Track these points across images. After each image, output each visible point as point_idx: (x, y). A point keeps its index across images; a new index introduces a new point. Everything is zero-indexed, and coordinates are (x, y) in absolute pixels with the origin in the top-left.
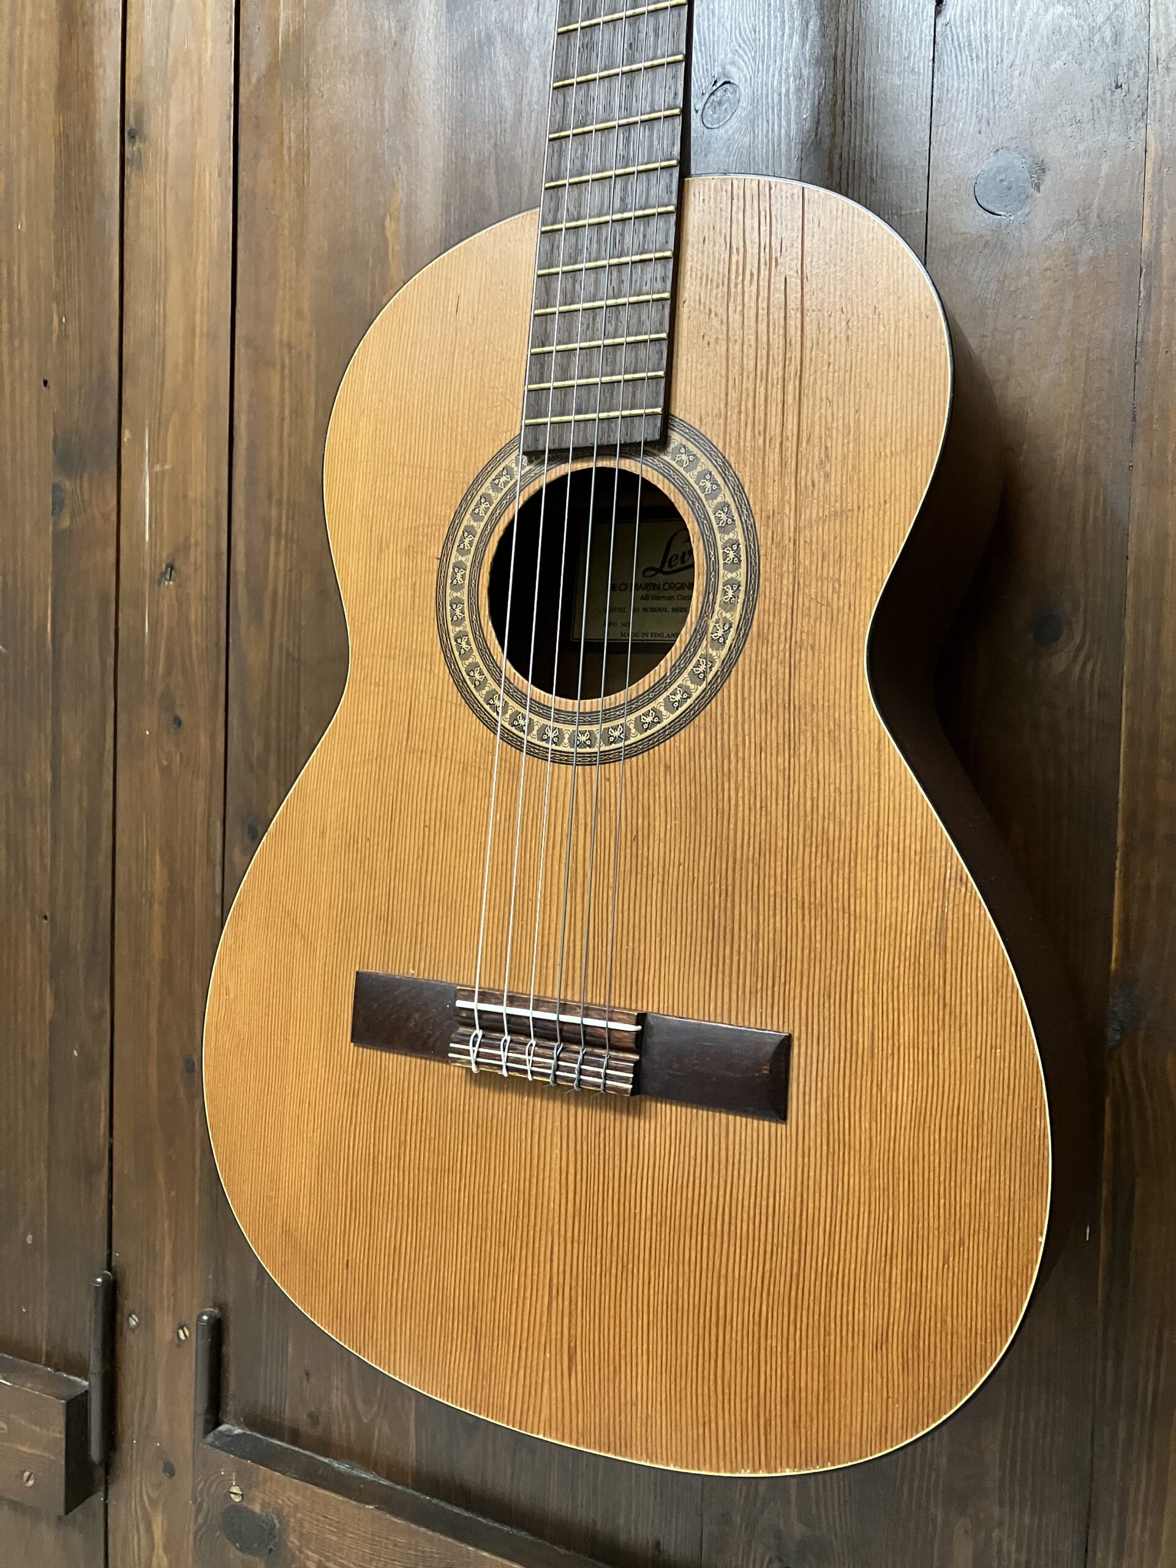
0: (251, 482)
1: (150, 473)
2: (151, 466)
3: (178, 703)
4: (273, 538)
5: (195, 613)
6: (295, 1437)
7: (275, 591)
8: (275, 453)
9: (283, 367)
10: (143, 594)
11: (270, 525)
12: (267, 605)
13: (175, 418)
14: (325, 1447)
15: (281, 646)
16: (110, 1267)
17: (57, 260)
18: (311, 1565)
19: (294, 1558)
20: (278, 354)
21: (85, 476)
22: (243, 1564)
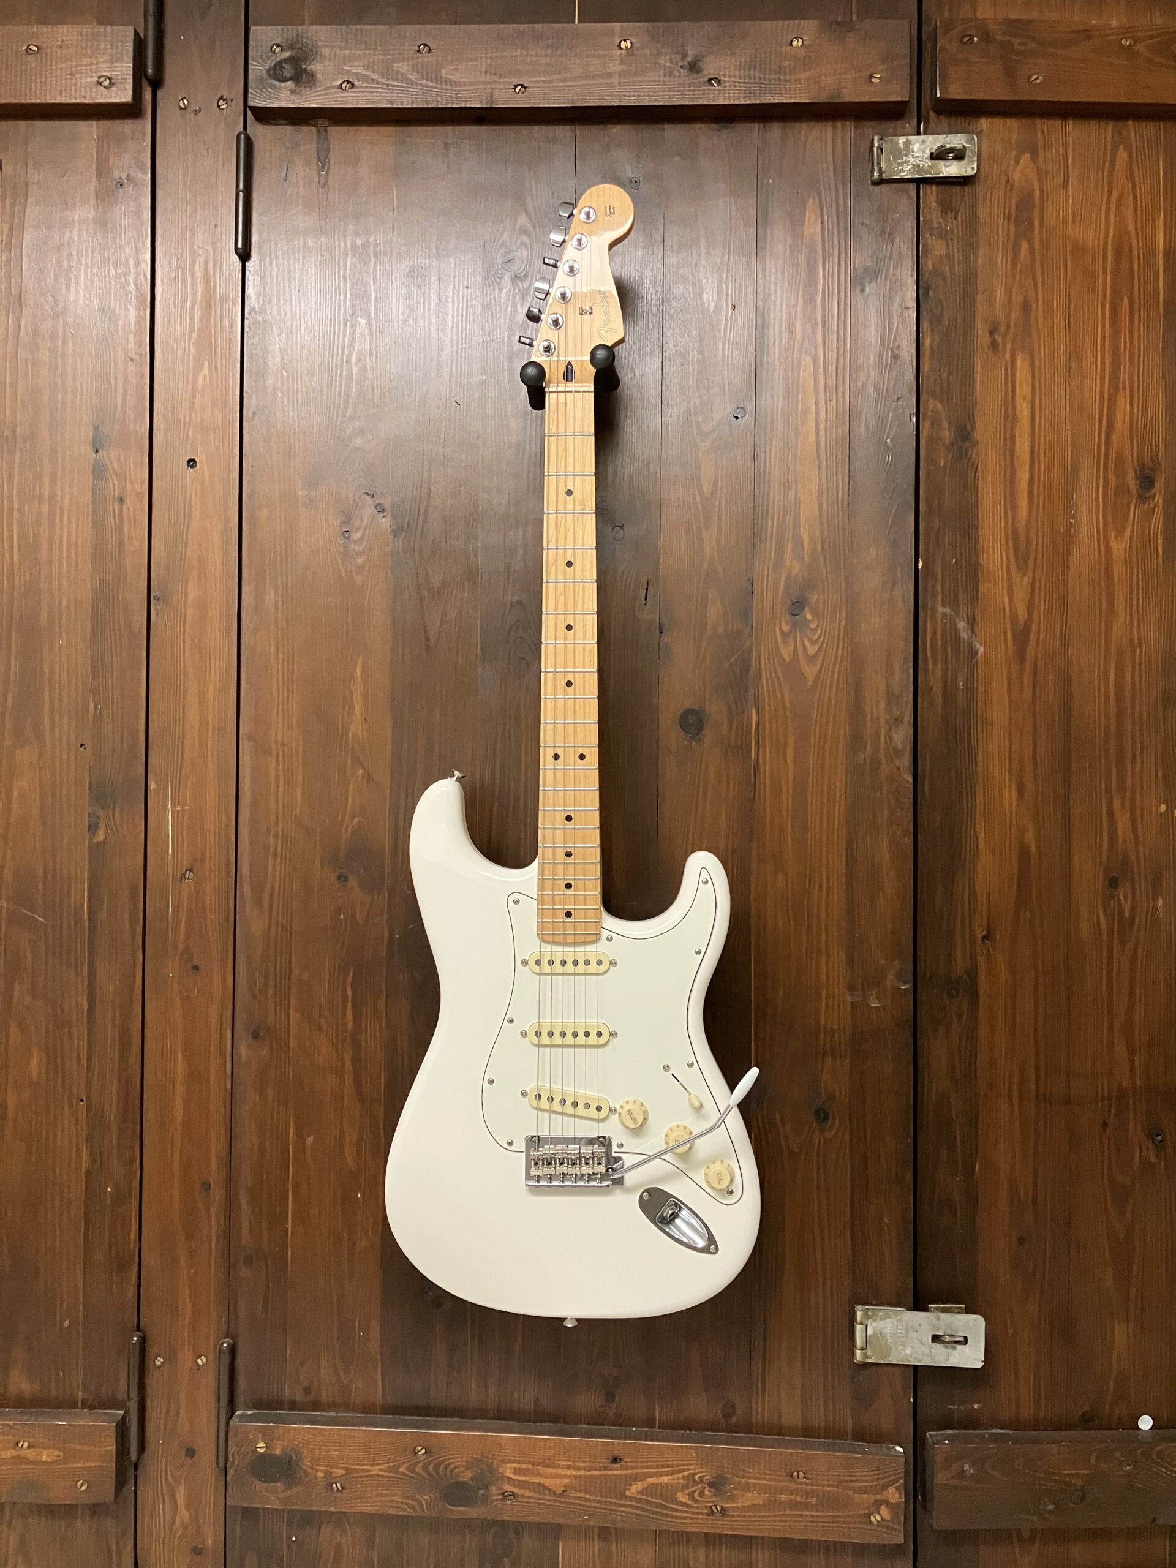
0: (253, 824)
1: (173, 812)
2: (173, 806)
3: (195, 955)
4: (271, 858)
5: (209, 899)
6: (293, 1406)
7: (272, 889)
8: (272, 805)
9: (277, 756)
10: (167, 887)
11: (268, 849)
12: (266, 896)
14: (316, 1406)
15: (277, 921)
16: (138, 1329)
17: (94, 668)
18: (320, 1475)
19: (307, 1475)
20: (274, 747)
21: (117, 809)
22: (267, 1491)
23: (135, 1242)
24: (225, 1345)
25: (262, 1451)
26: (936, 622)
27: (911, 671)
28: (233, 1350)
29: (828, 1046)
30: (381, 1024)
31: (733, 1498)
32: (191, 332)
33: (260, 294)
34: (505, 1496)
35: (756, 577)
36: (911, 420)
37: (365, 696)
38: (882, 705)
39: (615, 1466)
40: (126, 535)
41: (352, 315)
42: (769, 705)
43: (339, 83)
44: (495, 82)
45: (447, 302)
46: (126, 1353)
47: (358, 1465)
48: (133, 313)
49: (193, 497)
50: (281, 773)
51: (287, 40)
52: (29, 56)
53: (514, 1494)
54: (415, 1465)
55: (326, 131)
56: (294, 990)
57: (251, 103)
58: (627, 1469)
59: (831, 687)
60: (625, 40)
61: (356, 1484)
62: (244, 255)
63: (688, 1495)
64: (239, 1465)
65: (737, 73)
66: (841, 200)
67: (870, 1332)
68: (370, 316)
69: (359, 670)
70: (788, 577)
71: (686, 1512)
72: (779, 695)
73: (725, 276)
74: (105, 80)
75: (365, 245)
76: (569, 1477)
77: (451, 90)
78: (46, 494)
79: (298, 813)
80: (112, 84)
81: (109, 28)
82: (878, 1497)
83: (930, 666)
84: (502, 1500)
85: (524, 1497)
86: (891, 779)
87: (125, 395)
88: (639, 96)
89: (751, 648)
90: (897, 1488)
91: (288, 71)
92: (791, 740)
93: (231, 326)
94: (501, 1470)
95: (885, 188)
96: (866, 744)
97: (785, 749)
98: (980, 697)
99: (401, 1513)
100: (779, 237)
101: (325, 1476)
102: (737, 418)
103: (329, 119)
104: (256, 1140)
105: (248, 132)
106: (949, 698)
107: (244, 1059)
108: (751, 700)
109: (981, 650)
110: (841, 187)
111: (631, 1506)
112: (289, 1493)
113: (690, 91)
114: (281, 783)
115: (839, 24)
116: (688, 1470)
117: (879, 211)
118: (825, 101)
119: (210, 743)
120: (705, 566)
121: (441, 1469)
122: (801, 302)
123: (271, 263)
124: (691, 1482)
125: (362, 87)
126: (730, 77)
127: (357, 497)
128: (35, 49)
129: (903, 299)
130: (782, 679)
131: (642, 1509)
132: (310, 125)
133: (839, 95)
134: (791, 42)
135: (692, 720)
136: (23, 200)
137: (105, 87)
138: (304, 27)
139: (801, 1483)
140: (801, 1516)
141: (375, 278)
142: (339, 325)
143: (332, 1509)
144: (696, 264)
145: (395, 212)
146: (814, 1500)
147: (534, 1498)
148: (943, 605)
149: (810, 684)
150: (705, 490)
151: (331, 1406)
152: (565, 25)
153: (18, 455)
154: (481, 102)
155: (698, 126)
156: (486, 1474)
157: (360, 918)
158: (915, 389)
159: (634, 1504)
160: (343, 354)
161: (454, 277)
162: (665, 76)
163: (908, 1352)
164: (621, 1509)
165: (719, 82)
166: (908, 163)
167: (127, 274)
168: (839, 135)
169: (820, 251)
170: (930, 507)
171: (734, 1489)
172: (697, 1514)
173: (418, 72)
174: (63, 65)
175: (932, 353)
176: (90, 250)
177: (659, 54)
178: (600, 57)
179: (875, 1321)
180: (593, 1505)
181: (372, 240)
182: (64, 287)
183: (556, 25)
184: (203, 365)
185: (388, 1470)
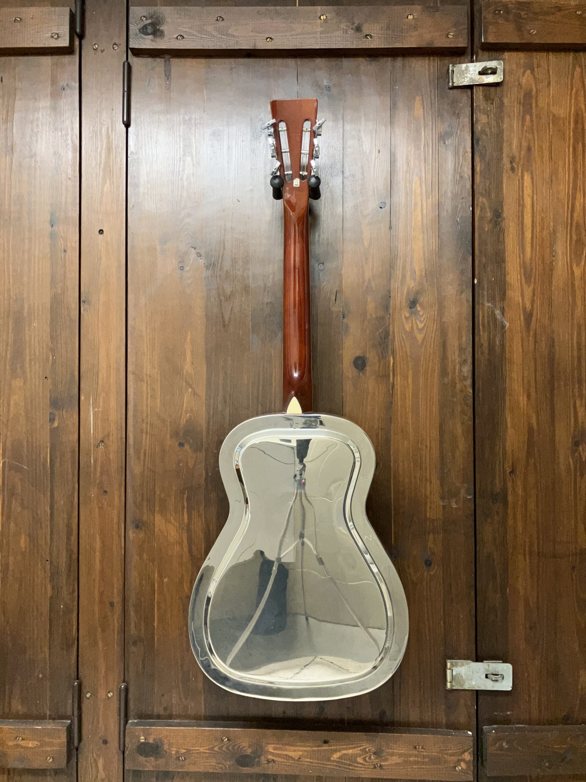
0: (135, 416)
1: (93, 412)
2: (94, 408)
3: (105, 485)
4: (144, 435)
5: (112, 456)
6: (159, 717)
7: (145, 450)
8: (145, 408)
9: (147, 383)
10: (91, 450)
11: (143, 430)
12: (142, 454)
13: (103, 394)
14: (170, 717)
15: (148, 467)
16: (78, 679)
17: (52, 337)
18: (173, 752)
19: (166, 752)
20: (145, 378)
21: (64, 410)
22: (146, 761)
23: (75, 634)
24: (123, 687)
25: (143, 741)
26: (484, 311)
27: (471, 336)
28: (127, 689)
29: (431, 527)
30: (202, 520)
31: (386, 760)
32: (100, 164)
33: (136, 144)
34: (268, 762)
35: (392, 288)
36: (469, 209)
37: (192, 352)
38: (457, 353)
39: (325, 745)
40: (68, 269)
41: (184, 155)
42: (399, 354)
43: (176, 36)
44: (256, 36)
45: (232, 149)
46: (71, 692)
47: (192, 747)
48: (70, 155)
49: (102, 249)
50: (149, 391)
51: (149, 14)
52: (16, 23)
53: (273, 760)
54: (222, 746)
55: (169, 61)
56: (157, 502)
57: (131, 46)
58: (331, 746)
59: (430, 344)
60: (323, 15)
61: (192, 756)
62: (127, 125)
63: (362, 758)
64: (131, 748)
65: (380, 32)
66: (433, 97)
67: (454, 673)
68: (192, 156)
69: (189, 337)
70: (408, 289)
71: (362, 767)
72: (404, 349)
73: (374, 136)
74: (55, 35)
75: (190, 119)
76: (302, 751)
77: (234, 40)
78: (27, 247)
79: (158, 411)
80: (58, 37)
81: (57, 8)
82: (460, 758)
83: (481, 333)
84: (267, 763)
85: (278, 762)
86: (462, 391)
87: (66, 198)
88: (330, 44)
89: (389, 325)
90: (470, 753)
91: (150, 29)
92: (410, 372)
93: (121, 161)
94: (266, 748)
95: (455, 91)
96: (449, 374)
97: (408, 377)
98: (507, 349)
99: (215, 771)
100: (402, 115)
101: (176, 754)
102: (381, 208)
103: (171, 55)
104: (138, 581)
105: (129, 60)
106: (491, 348)
107: (131, 538)
108: (390, 352)
109: (508, 325)
110: (433, 91)
111: (334, 765)
112: (158, 762)
113: (356, 41)
114: (149, 396)
115: (431, 7)
116: (363, 746)
117: (453, 103)
118: (426, 46)
119: (112, 375)
120: (366, 283)
121: (236, 747)
122: (413, 149)
123: (141, 128)
124: (364, 753)
125: (188, 38)
126: (376, 34)
127: (187, 249)
128: (19, 19)
129: (465, 148)
130: (405, 340)
131: (340, 767)
132: (162, 58)
133: (433, 42)
134: (408, 16)
135: (360, 362)
136: (13, 97)
137: (56, 39)
138: (158, 7)
139: (422, 751)
140: (421, 768)
141: (195, 136)
142: (177, 160)
143: (180, 770)
144: (360, 130)
145: (205, 102)
146: (427, 760)
147: (283, 762)
148: (488, 302)
149: (420, 343)
150: (366, 244)
151: (179, 717)
152: (292, 7)
153: (12, 229)
154: (250, 46)
155: (361, 59)
156: (259, 751)
157: (191, 465)
158: (471, 193)
159: (335, 764)
160: (179, 174)
161: (236, 136)
162: (343, 33)
163: (474, 683)
164: (328, 767)
165: (371, 37)
166: (467, 77)
167: (66, 135)
168: (432, 63)
169: (422, 123)
170: (481, 252)
171: (386, 755)
172: (368, 768)
173: (217, 31)
174: (34, 28)
175: (481, 173)
176: (48, 123)
177: (340, 22)
178: (310, 24)
179: (456, 667)
180: (314, 765)
181: (193, 116)
182: (35, 142)
183: (288, 8)
184: (106, 181)
185: (208, 749)
